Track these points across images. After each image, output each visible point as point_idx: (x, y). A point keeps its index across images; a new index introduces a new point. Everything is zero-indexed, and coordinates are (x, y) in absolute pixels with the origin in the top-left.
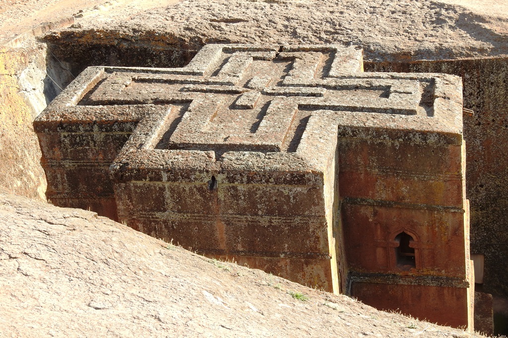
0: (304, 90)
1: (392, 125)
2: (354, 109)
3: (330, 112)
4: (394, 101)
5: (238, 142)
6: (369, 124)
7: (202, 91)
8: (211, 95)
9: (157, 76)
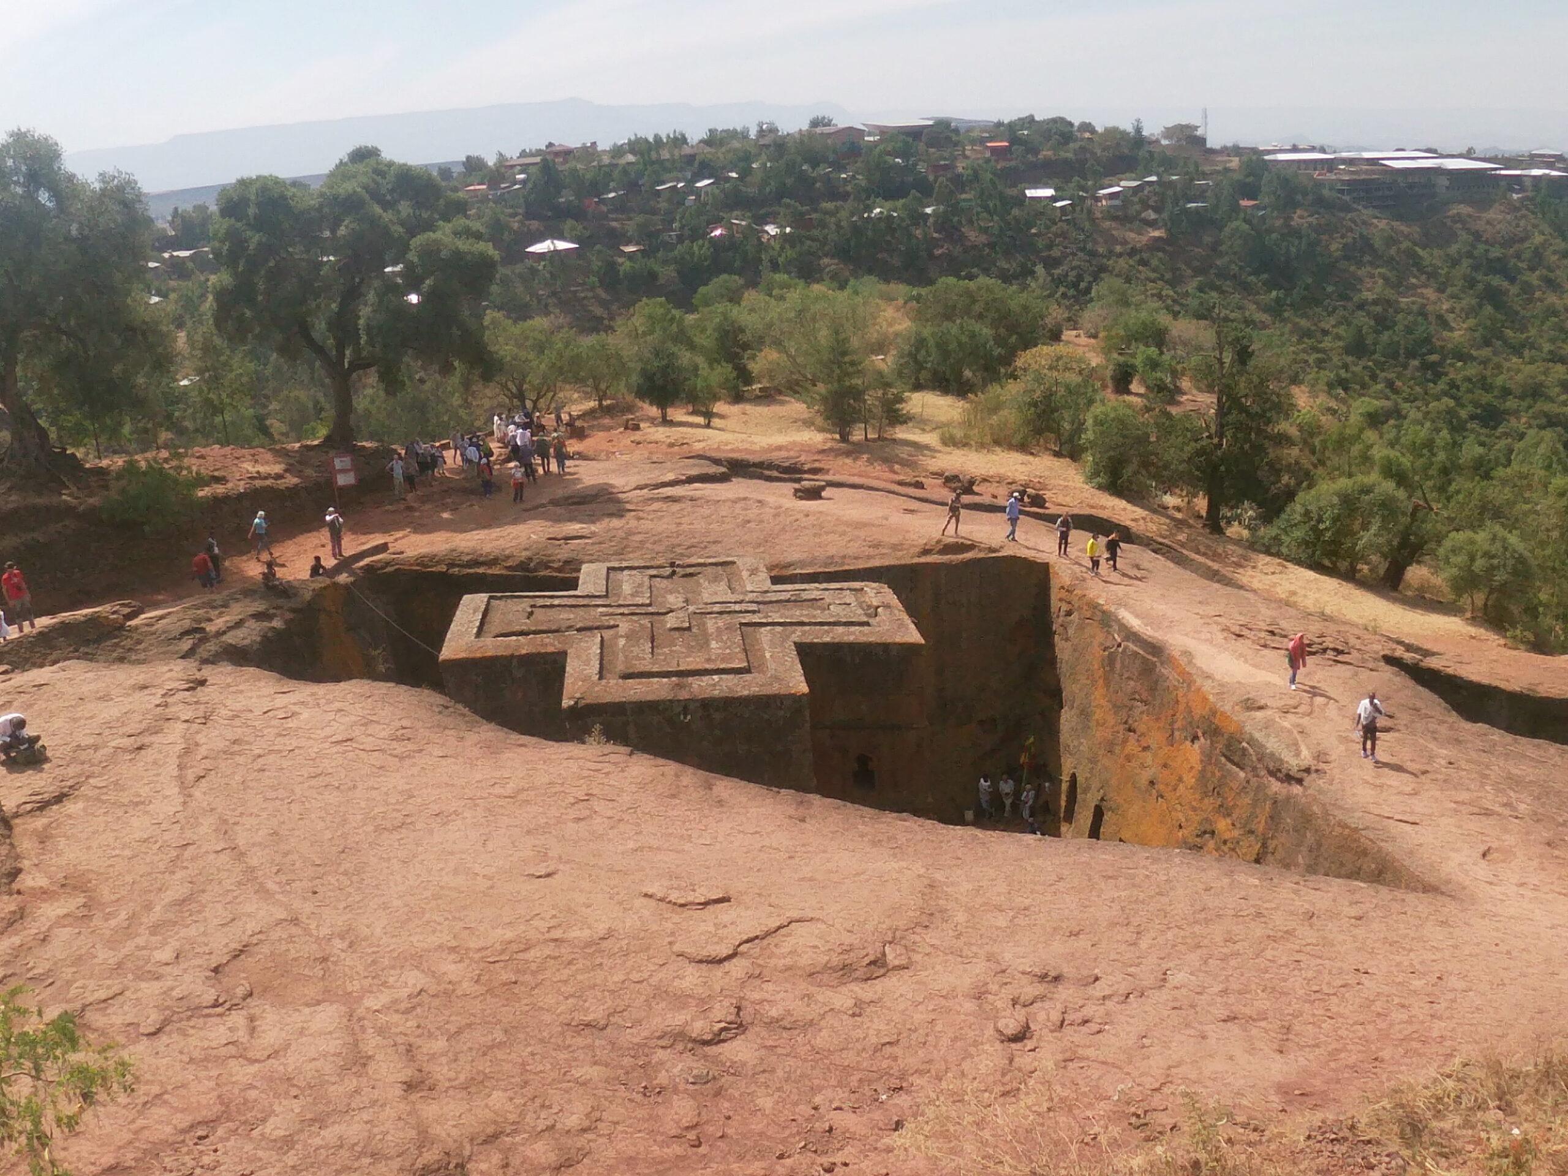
0: (737, 607)
1: (852, 638)
2: (802, 624)
3: (779, 629)
4: (837, 612)
5: (700, 667)
6: (827, 639)
7: (622, 614)
8: (635, 618)
9: (556, 602)
